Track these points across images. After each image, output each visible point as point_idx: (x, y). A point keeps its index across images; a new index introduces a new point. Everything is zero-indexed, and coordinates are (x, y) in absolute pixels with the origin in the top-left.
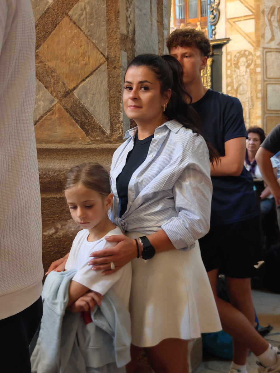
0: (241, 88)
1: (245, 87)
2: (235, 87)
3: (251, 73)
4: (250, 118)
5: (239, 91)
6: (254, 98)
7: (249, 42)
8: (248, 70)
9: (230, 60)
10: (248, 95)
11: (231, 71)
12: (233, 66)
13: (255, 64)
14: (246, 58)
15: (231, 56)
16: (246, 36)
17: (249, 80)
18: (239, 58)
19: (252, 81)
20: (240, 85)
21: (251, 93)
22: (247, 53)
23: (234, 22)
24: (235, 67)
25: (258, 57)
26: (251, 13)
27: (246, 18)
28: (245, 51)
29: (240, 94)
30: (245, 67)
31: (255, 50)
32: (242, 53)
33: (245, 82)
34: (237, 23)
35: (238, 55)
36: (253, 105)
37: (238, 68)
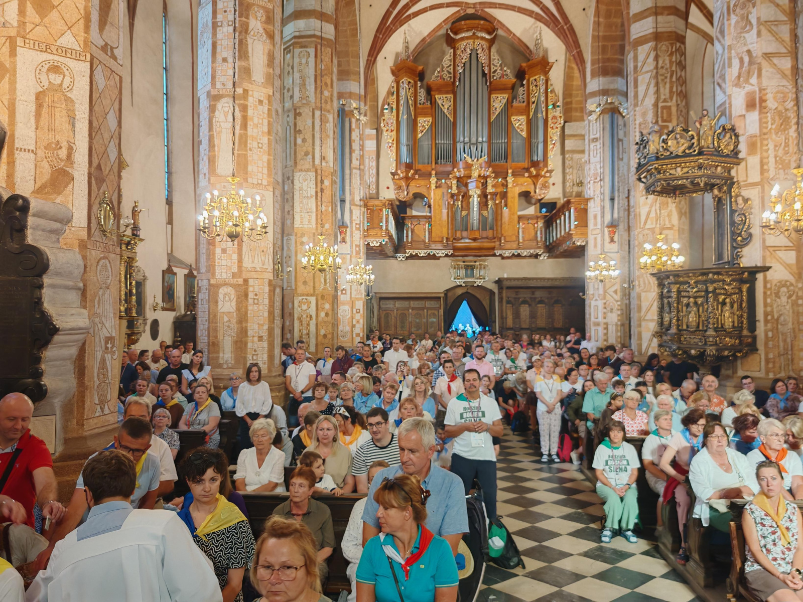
0: (782, 318)
1: (787, 317)
2: (776, 317)
3: (793, 305)
4: (792, 349)
5: (780, 321)
6: (797, 330)
7: (790, 273)
8: (790, 301)
9: (770, 289)
10: (790, 325)
11: (772, 299)
12: (774, 295)
13: (797, 296)
14: (788, 289)
15: (771, 284)
16: (787, 266)
17: (791, 311)
18: (779, 288)
19: (793, 312)
20: (781, 315)
21: (793, 324)
22: (788, 283)
23: (774, 251)
24: (776, 296)
25: (800, 289)
26: (792, 245)
27: (787, 248)
28: (787, 281)
29: (782, 325)
30: (786, 298)
31: (797, 281)
32: (783, 283)
33: (787, 312)
34: (777, 252)
35: (778, 284)
36: (795, 337)
37: (779, 298)
